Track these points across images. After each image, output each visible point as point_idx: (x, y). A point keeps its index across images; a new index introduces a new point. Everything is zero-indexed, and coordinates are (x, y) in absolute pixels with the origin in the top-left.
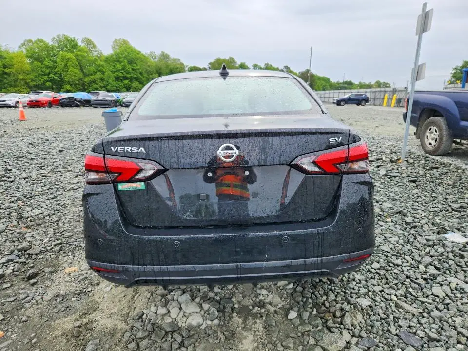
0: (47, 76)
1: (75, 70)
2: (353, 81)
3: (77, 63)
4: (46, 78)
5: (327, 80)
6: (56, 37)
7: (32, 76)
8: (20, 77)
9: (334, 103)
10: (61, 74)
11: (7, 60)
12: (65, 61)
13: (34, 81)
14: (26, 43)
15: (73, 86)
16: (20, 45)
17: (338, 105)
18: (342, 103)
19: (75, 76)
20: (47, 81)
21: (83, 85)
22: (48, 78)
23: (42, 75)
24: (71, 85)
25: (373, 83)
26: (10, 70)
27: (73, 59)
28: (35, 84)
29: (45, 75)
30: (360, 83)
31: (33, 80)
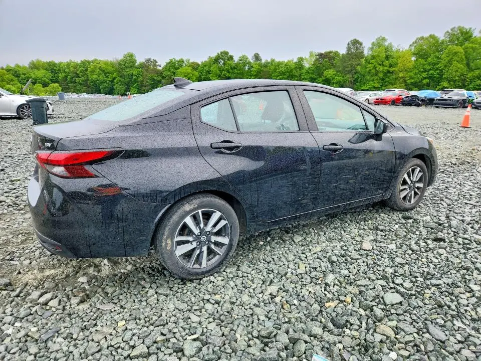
0: (426, 73)
1: (459, 65)
3: (464, 57)
4: (425, 75)
6: (450, 31)
7: (412, 74)
8: (401, 75)
10: (442, 70)
11: (394, 60)
12: (451, 56)
13: (413, 78)
14: (417, 41)
15: (452, 83)
16: (411, 43)
19: (456, 71)
20: (425, 78)
21: (464, 81)
22: (428, 75)
23: (423, 72)
24: (449, 82)
26: (394, 69)
27: (460, 53)
28: (413, 81)
29: (426, 71)
31: (411, 78)
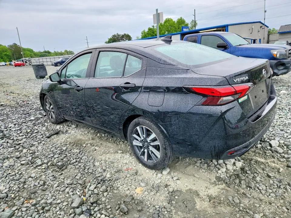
2: (50, 51)
5: (31, 51)
9: (53, 65)
17: (55, 66)
18: (58, 65)
25: (63, 52)
30: (55, 52)
